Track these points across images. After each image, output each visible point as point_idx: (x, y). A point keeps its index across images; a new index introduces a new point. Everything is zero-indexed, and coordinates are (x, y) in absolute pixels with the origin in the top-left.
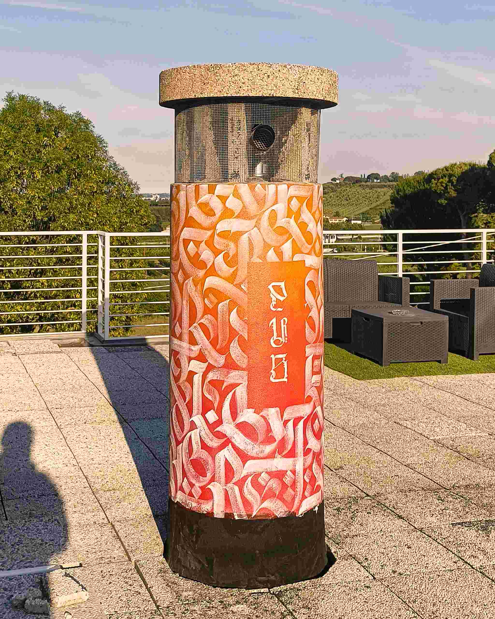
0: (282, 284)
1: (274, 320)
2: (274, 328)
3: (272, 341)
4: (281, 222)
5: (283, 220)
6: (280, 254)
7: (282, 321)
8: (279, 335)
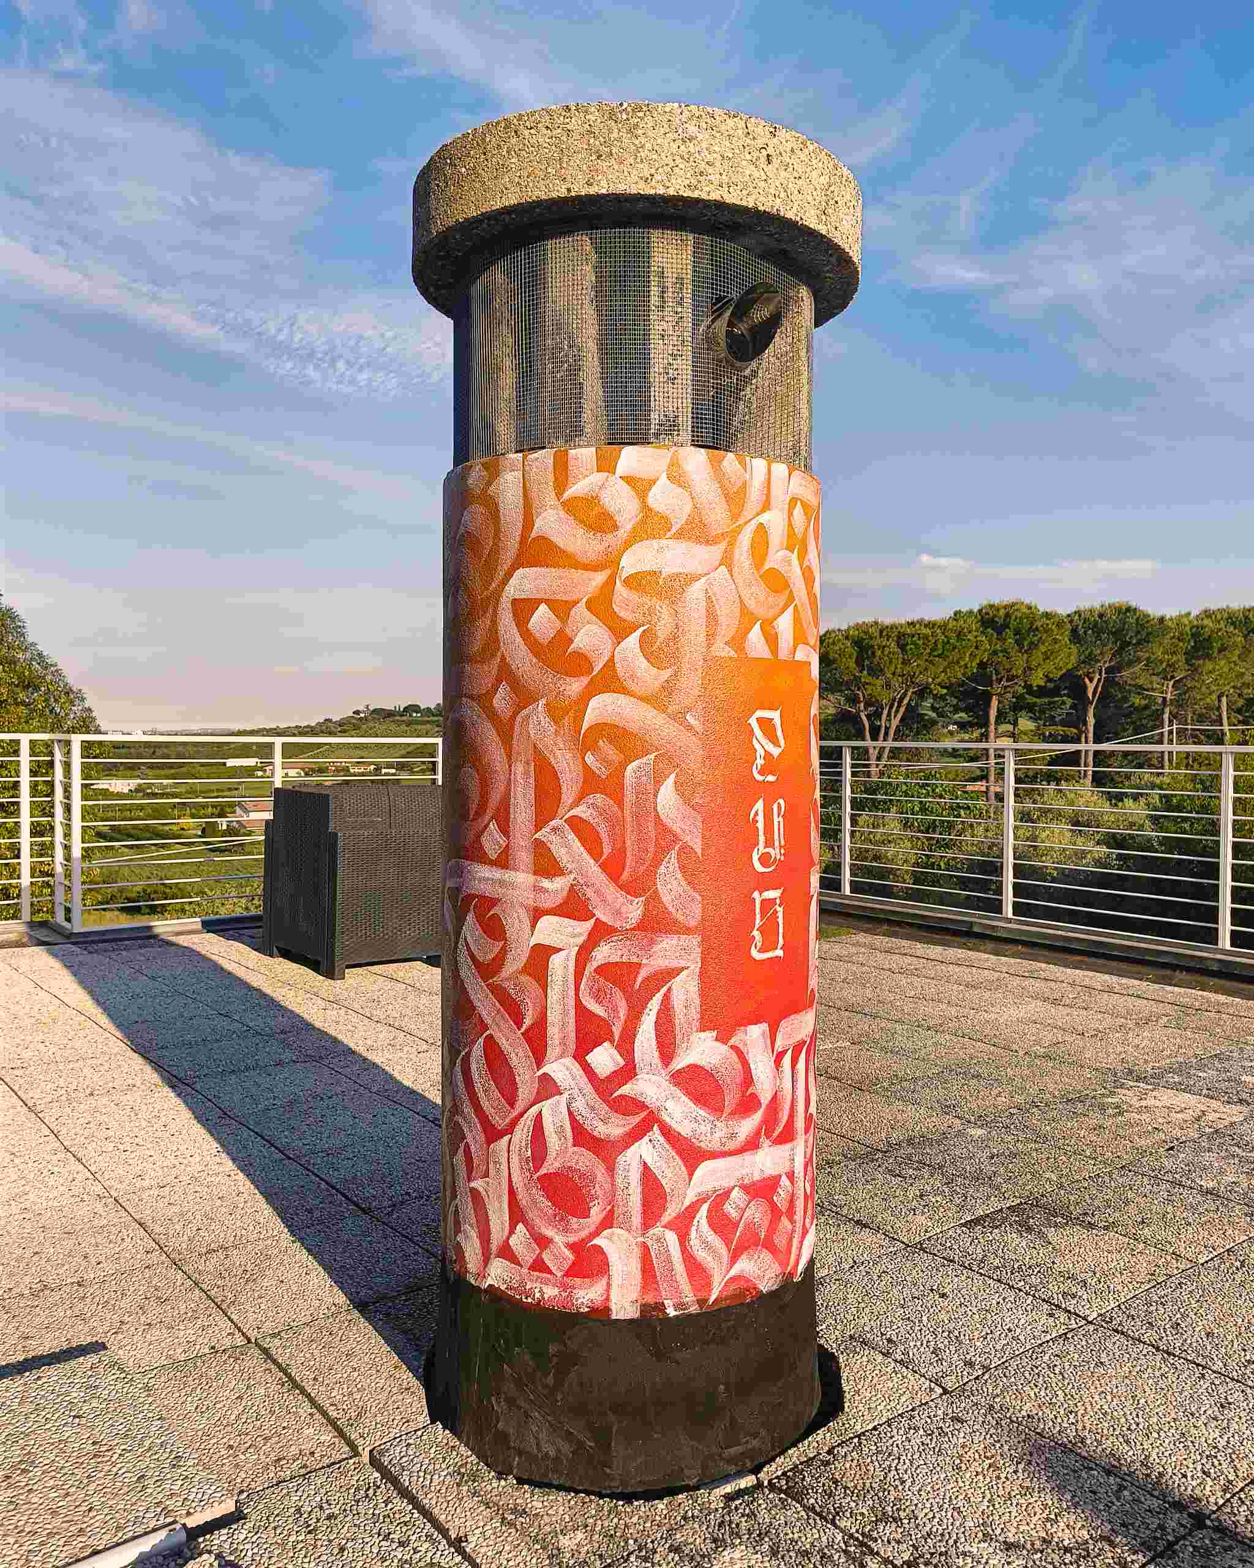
0: (775, 715)
1: (759, 806)
2: (760, 825)
3: (755, 857)
4: (776, 558)
5: (781, 554)
6: (772, 639)
7: (775, 807)
8: (769, 843)
